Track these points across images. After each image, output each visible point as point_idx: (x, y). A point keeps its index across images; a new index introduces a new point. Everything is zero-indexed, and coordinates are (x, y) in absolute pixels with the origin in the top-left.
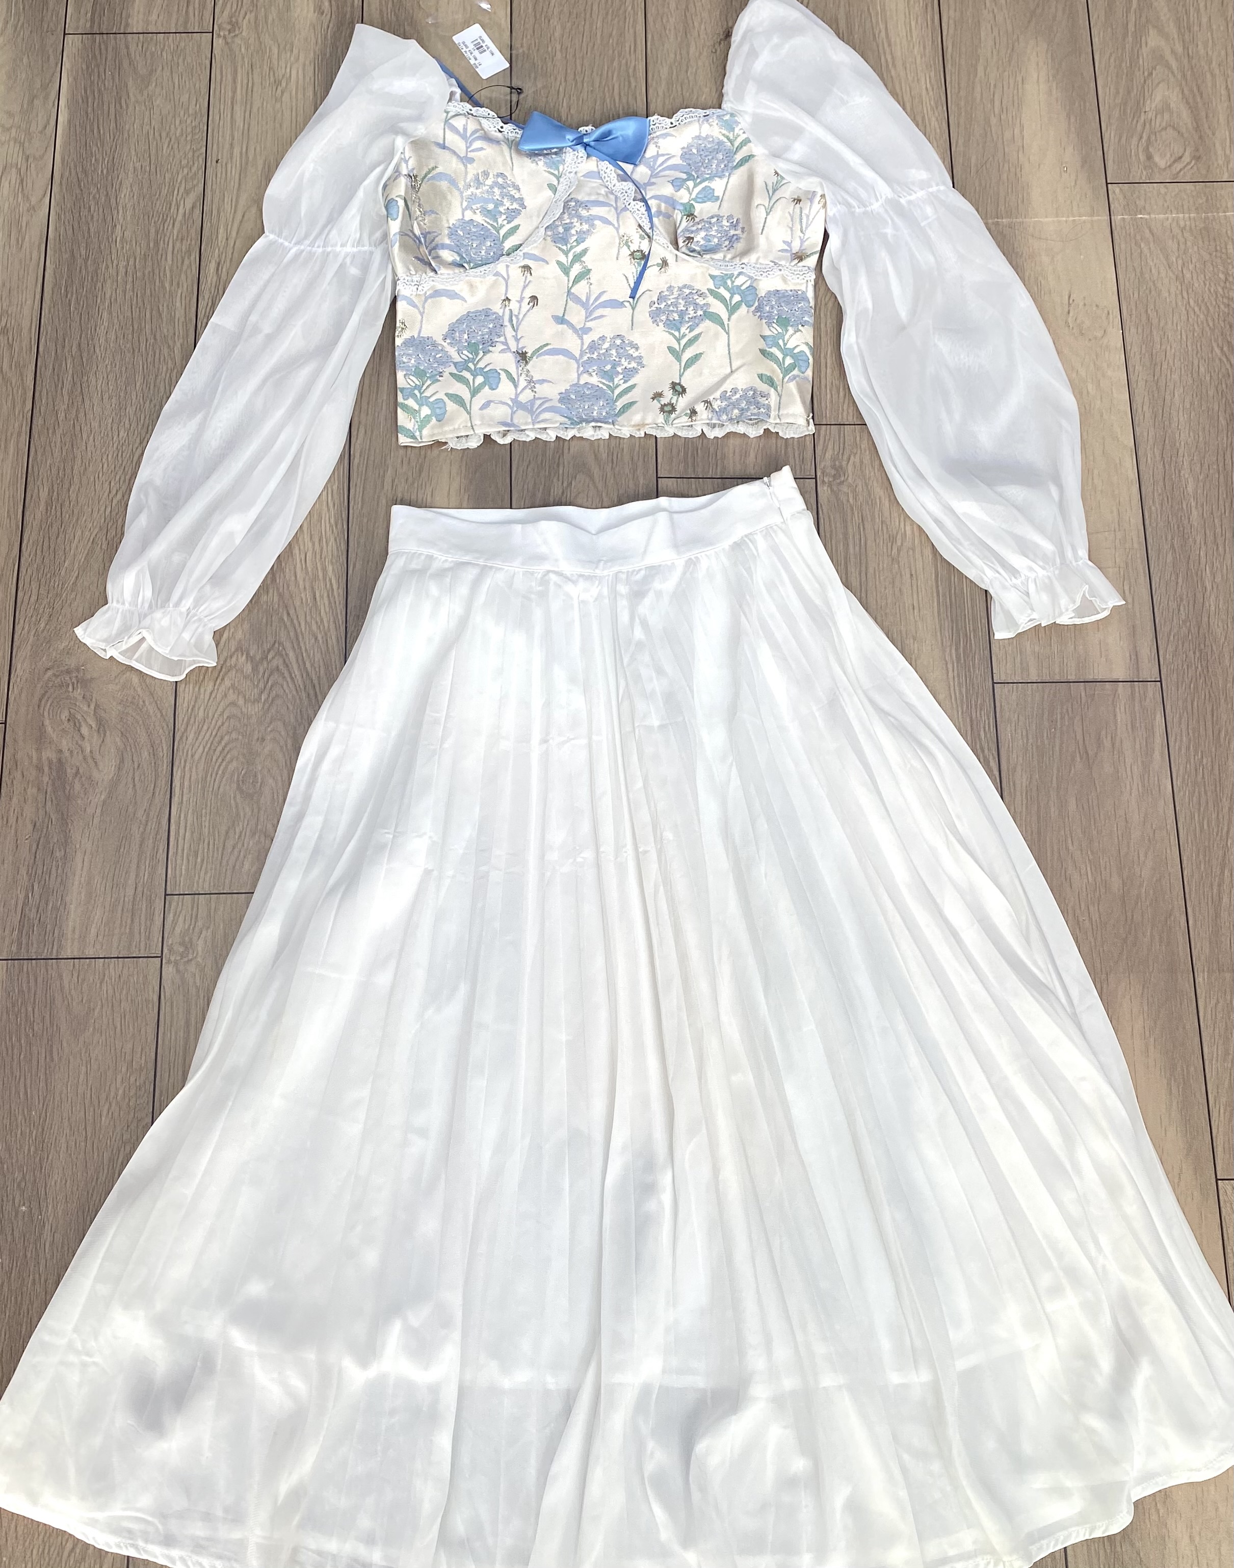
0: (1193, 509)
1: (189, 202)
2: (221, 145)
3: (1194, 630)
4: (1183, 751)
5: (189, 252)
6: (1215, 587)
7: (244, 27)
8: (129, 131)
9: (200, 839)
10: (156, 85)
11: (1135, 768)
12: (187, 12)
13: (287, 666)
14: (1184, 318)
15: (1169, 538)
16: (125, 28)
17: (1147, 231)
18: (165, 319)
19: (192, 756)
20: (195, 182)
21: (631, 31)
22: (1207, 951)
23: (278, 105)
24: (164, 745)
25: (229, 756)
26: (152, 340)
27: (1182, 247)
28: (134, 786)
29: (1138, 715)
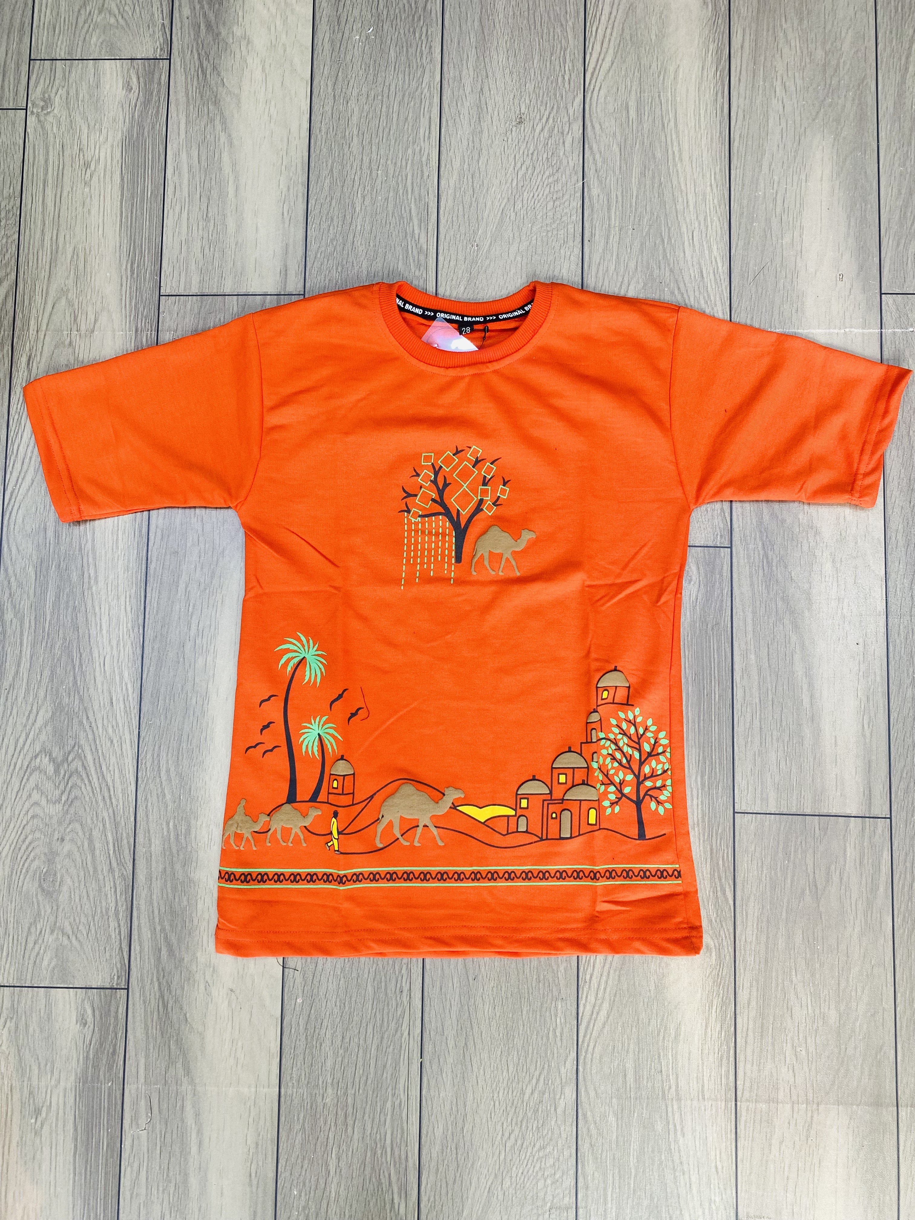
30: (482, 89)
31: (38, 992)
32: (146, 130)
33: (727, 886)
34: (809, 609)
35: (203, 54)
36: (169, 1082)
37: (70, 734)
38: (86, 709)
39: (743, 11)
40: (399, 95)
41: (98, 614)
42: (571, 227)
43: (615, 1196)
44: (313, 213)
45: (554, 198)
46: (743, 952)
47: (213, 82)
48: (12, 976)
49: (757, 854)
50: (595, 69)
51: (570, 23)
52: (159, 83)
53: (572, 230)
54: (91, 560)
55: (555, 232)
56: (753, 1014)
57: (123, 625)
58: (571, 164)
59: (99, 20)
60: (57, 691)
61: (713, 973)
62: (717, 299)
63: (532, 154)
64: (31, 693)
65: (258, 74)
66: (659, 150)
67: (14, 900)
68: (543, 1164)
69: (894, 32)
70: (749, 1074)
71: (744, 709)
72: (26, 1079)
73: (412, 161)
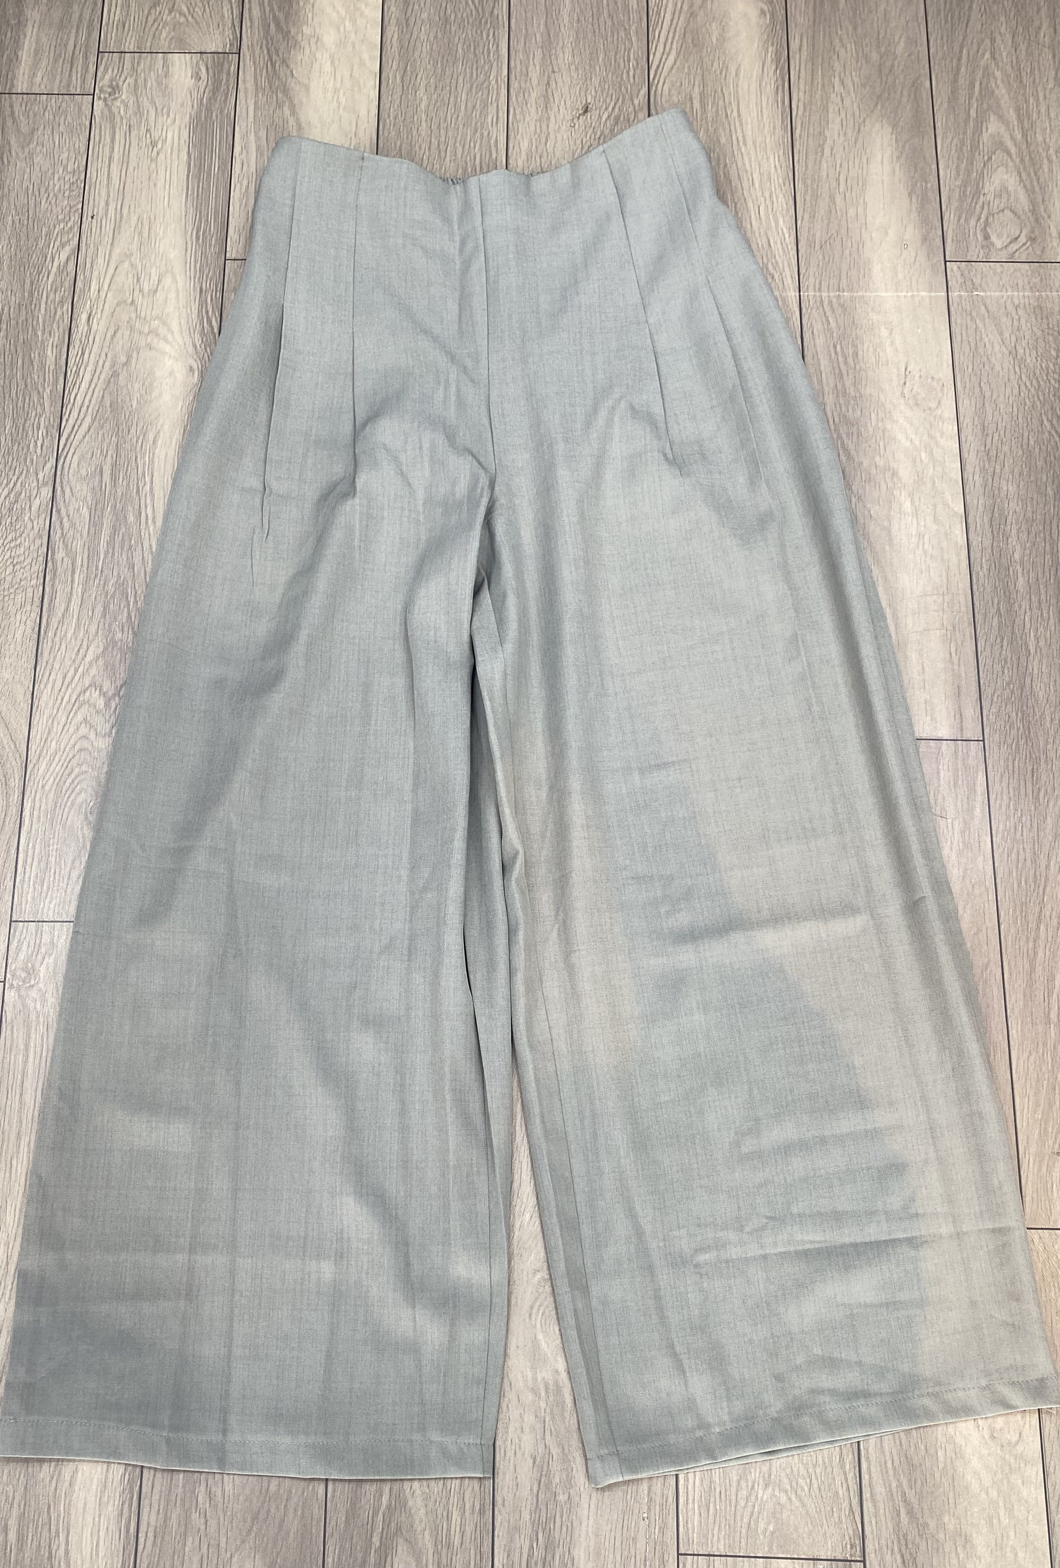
0: (1020, 575)
1: (64, 256)
2: (97, 202)
3: (1017, 692)
4: (1004, 809)
5: (62, 302)
6: (1038, 650)
7: (124, 90)
8: (9, 185)
11: (956, 823)
12: (70, 75)
14: (1016, 391)
15: (996, 602)
16: (10, 89)
17: (983, 308)
21: (495, 105)
22: (1021, 1003)
24: (16, 776)
25: (78, 787)
26: (23, 386)
27: (1016, 323)
29: (960, 773)
30: (548, 83)
32: (214, 114)
34: (890, 545)
35: (273, 49)
39: (800, 20)
40: (467, 86)
47: (282, 75)
50: (658, 67)
51: (633, 28)
52: (229, 73)
54: (148, 501)
59: (169, 18)
62: (786, 265)
63: (599, 138)
64: (82, 629)
65: (327, 67)
66: (723, 135)
69: (945, 39)
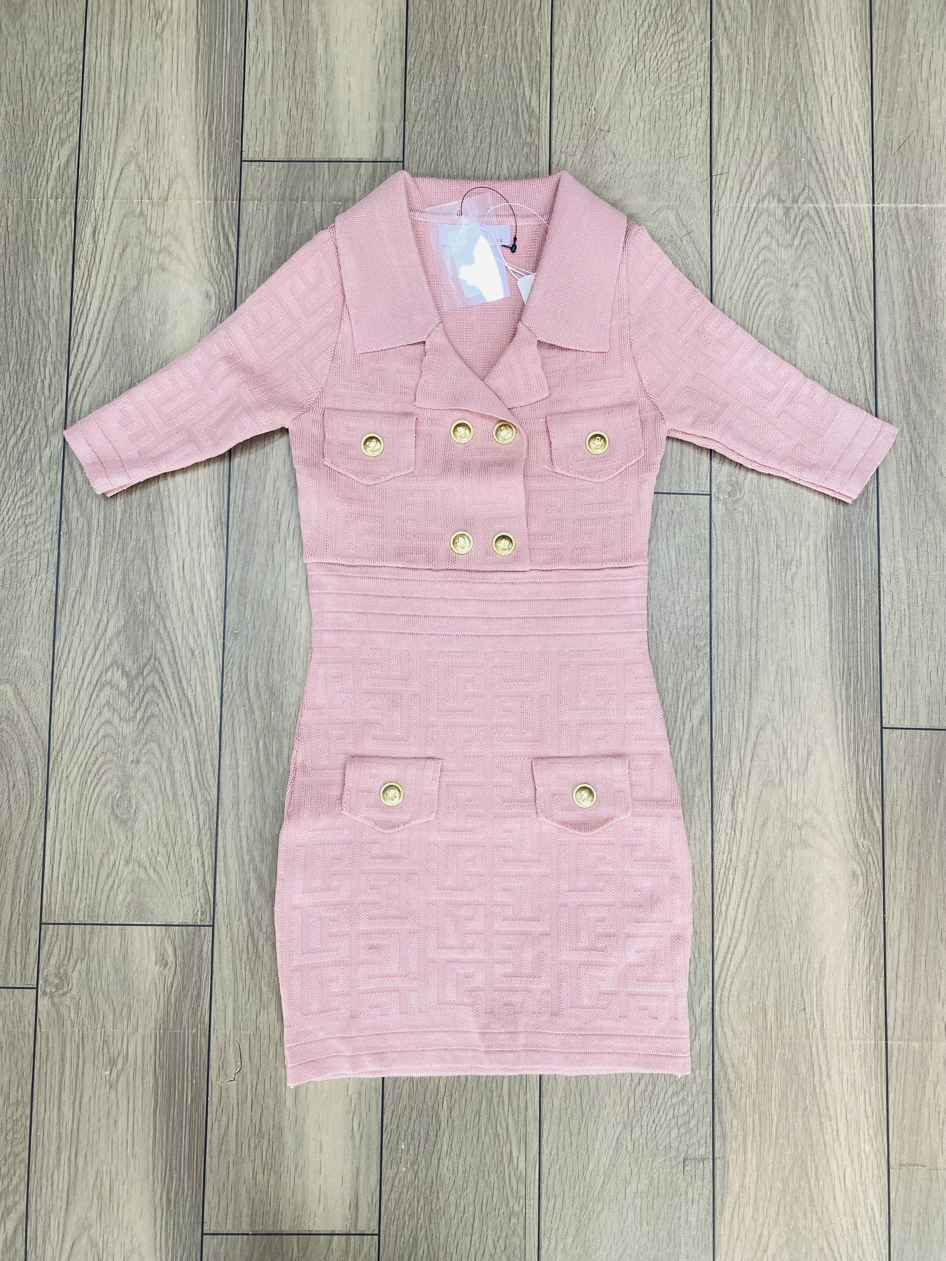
9: (75, 865)
10: (29, 15)
13: (163, 683)
18: (39, 291)
19: (67, 777)
20: (70, 131)
23: (158, 43)
28: (10, 807)
31: (112, 930)
33: (875, 807)
36: (261, 1027)
37: (145, 644)
38: (163, 617)
41: (176, 512)
42: (697, 90)
43: (754, 1144)
44: (412, 72)
45: (679, 58)
46: (892, 879)
48: (82, 913)
49: (907, 773)
53: (699, 94)
55: (680, 96)
56: (904, 946)
57: (204, 524)
58: (698, 22)
60: (130, 598)
61: (860, 902)
67: (84, 829)
68: (676, 1111)
70: (900, 1009)
71: (892, 615)
72: (99, 1027)
73: (523, 15)
